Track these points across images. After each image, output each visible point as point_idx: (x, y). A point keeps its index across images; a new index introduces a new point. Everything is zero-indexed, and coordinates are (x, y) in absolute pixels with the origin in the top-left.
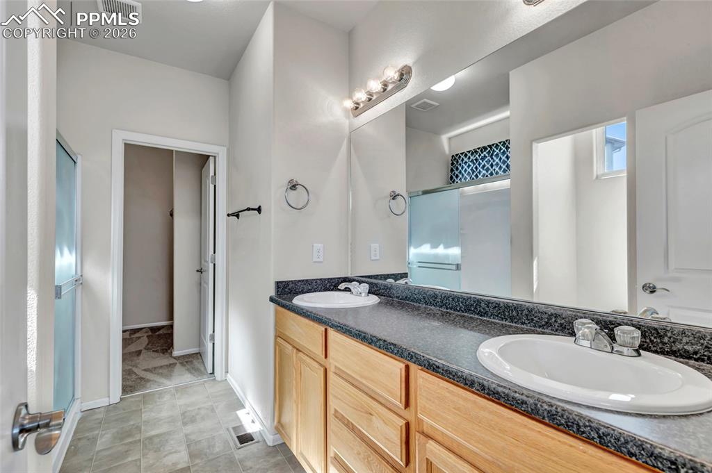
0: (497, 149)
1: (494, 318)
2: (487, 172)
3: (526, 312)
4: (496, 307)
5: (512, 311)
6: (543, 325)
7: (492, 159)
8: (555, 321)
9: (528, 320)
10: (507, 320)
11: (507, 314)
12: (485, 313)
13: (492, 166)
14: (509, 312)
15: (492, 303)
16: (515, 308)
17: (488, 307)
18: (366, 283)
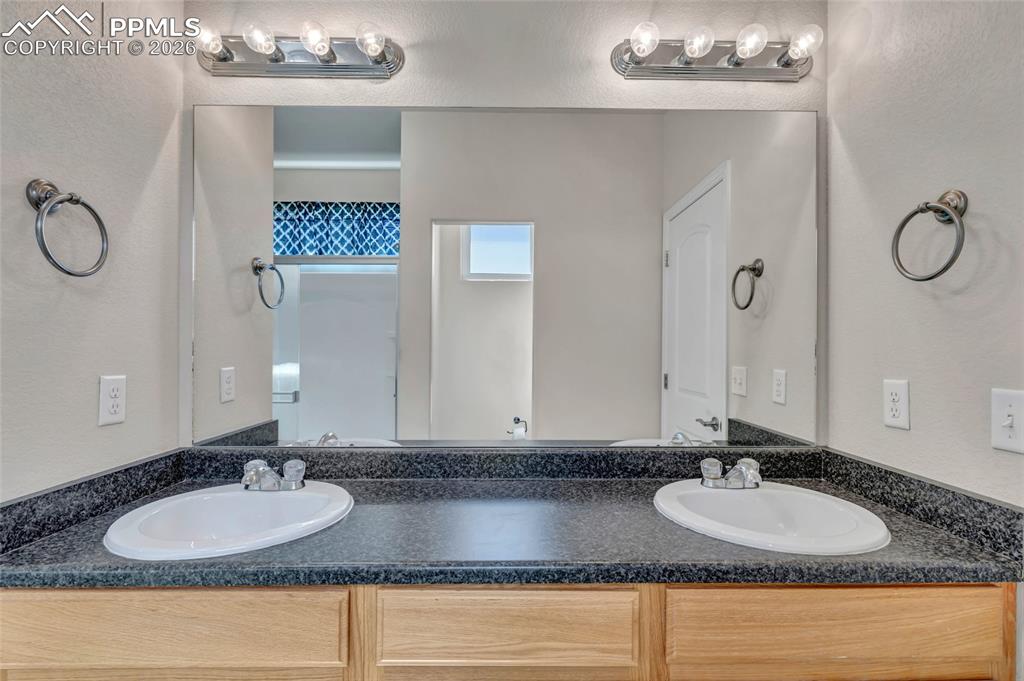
0: (337, 212)
1: (573, 476)
2: (321, 243)
3: (618, 460)
4: (576, 460)
5: (600, 462)
6: (640, 473)
7: (328, 224)
8: (653, 465)
9: (621, 469)
10: (592, 474)
11: (593, 467)
12: (560, 471)
13: (327, 235)
14: (595, 464)
15: (572, 456)
16: (604, 458)
17: (565, 461)
18: (259, 457)
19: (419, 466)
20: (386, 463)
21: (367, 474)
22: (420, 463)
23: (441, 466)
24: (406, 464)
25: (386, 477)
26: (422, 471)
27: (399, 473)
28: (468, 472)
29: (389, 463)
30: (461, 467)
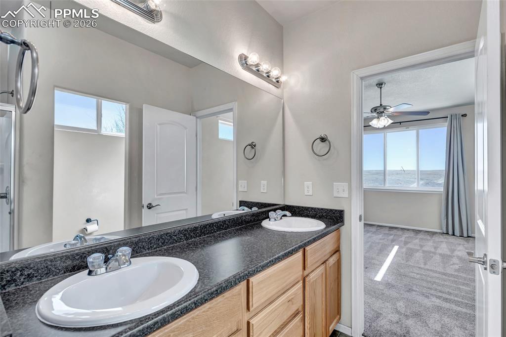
19: (175, 238)
20: (159, 240)
21: (148, 249)
22: (175, 236)
23: (185, 235)
24: (169, 238)
25: (158, 248)
26: (176, 239)
27: (165, 244)
28: (196, 235)
29: (161, 240)
30: (194, 233)
